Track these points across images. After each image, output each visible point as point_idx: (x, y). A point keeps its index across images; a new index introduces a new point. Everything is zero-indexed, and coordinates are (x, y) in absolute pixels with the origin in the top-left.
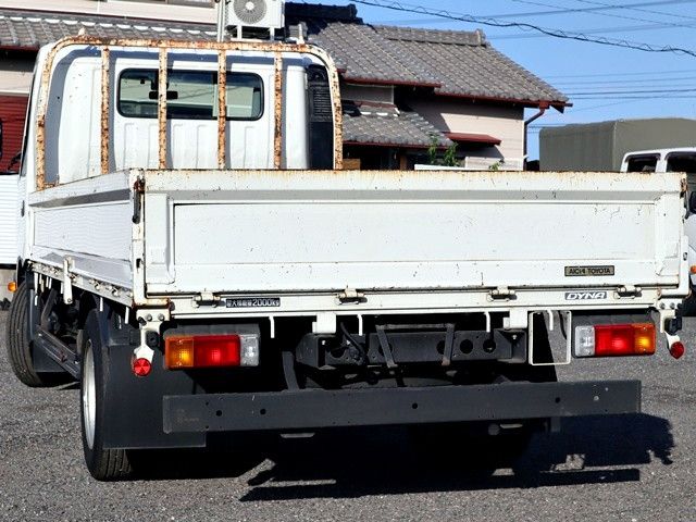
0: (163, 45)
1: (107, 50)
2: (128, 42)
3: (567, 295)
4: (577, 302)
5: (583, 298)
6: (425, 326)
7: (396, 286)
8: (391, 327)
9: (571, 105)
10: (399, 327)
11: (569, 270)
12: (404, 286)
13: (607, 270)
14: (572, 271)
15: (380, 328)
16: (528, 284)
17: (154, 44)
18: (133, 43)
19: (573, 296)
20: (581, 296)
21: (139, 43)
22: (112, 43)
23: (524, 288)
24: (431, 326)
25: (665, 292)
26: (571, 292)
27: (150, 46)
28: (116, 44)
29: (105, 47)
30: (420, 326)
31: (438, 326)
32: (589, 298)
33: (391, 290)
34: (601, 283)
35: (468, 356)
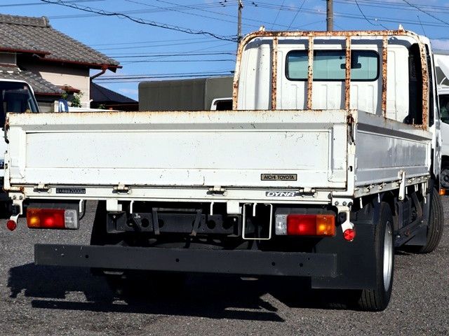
0: (311, 34)
1: (276, 39)
2: (289, 34)
3: (267, 193)
4: (274, 198)
5: (279, 195)
6: (183, 210)
7: (149, 183)
8: (162, 209)
9: (121, 67)
10: (166, 209)
11: (263, 176)
12: (153, 183)
13: (292, 177)
14: (266, 177)
15: (155, 209)
16: (234, 185)
17: (305, 34)
18: (292, 34)
19: (271, 194)
20: (277, 194)
21: (296, 34)
22: (279, 35)
23: (232, 187)
24: (186, 210)
25: (334, 193)
26: (270, 191)
27: (303, 35)
28: (281, 36)
29: (275, 38)
30: (180, 210)
31: (191, 210)
32: (283, 195)
33: (146, 186)
34: (287, 186)
35: (212, 231)
